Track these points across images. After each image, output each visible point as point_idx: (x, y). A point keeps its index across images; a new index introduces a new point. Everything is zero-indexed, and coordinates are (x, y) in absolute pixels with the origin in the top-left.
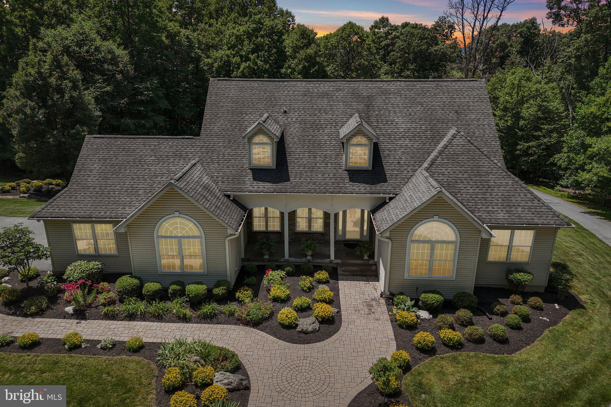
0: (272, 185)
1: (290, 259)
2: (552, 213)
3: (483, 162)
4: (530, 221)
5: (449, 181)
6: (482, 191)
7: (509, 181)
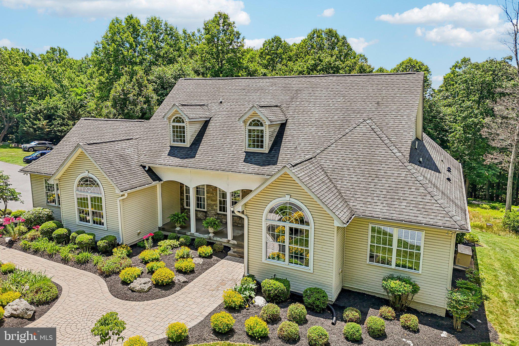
0: (180, 160)
1: (196, 233)
2: (445, 212)
3: (380, 151)
4: (413, 218)
5: (334, 167)
6: (366, 180)
7: (403, 173)
